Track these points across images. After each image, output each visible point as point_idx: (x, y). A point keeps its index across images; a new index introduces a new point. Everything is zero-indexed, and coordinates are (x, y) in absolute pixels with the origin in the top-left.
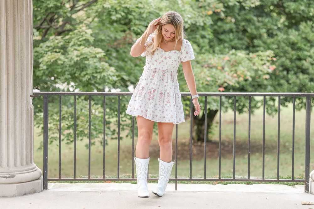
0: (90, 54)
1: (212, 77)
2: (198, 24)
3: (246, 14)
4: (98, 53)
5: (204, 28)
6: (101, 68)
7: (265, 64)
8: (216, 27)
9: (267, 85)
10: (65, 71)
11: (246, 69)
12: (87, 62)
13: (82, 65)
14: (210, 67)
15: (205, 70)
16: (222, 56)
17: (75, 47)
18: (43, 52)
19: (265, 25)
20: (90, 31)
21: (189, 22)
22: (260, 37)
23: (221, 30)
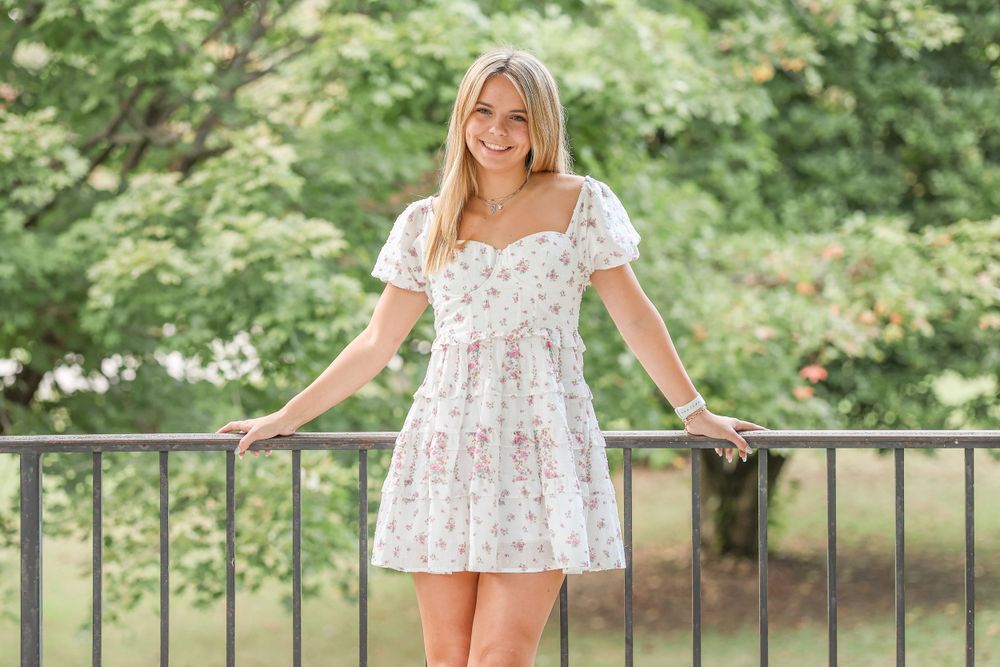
0: (284, 244)
1: (778, 323)
2: (717, 118)
3: (899, 78)
4: (317, 241)
5: (739, 133)
6: (328, 298)
7: (984, 268)
8: (784, 128)
9: (986, 347)
10: (190, 314)
11: (910, 291)
12: (271, 277)
13: (255, 290)
14: (770, 285)
15: (749, 297)
16: (812, 240)
17: (226, 218)
18: (104, 238)
19: (973, 116)
20: (285, 155)
21: (683, 110)
22: (955, 162)
23: (806, 138)
